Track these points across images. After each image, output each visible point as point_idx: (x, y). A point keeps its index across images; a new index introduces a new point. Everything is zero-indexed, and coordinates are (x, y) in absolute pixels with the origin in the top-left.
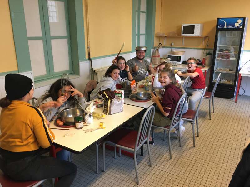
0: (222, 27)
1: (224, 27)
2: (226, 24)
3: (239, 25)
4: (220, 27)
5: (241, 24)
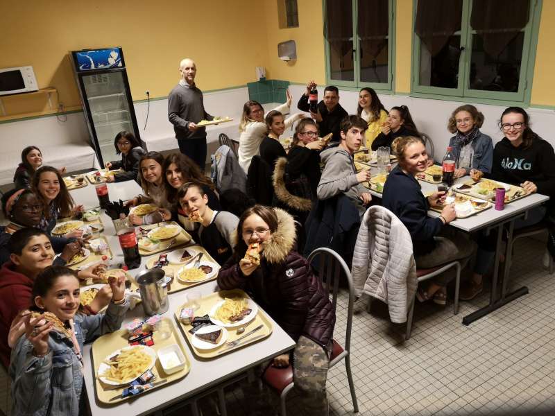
0: (88, 68)
1: (90, 67)
2: (92, 62)
3: (115, 60)
4: (83, 67)
5: (117, 59)
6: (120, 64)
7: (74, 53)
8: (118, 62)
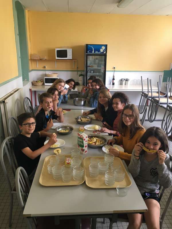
0: (91, 52)
3: (103, 50)
4: (89, 52)
6: (105, 53)
7: (87, 45)
8: (104, 51)
